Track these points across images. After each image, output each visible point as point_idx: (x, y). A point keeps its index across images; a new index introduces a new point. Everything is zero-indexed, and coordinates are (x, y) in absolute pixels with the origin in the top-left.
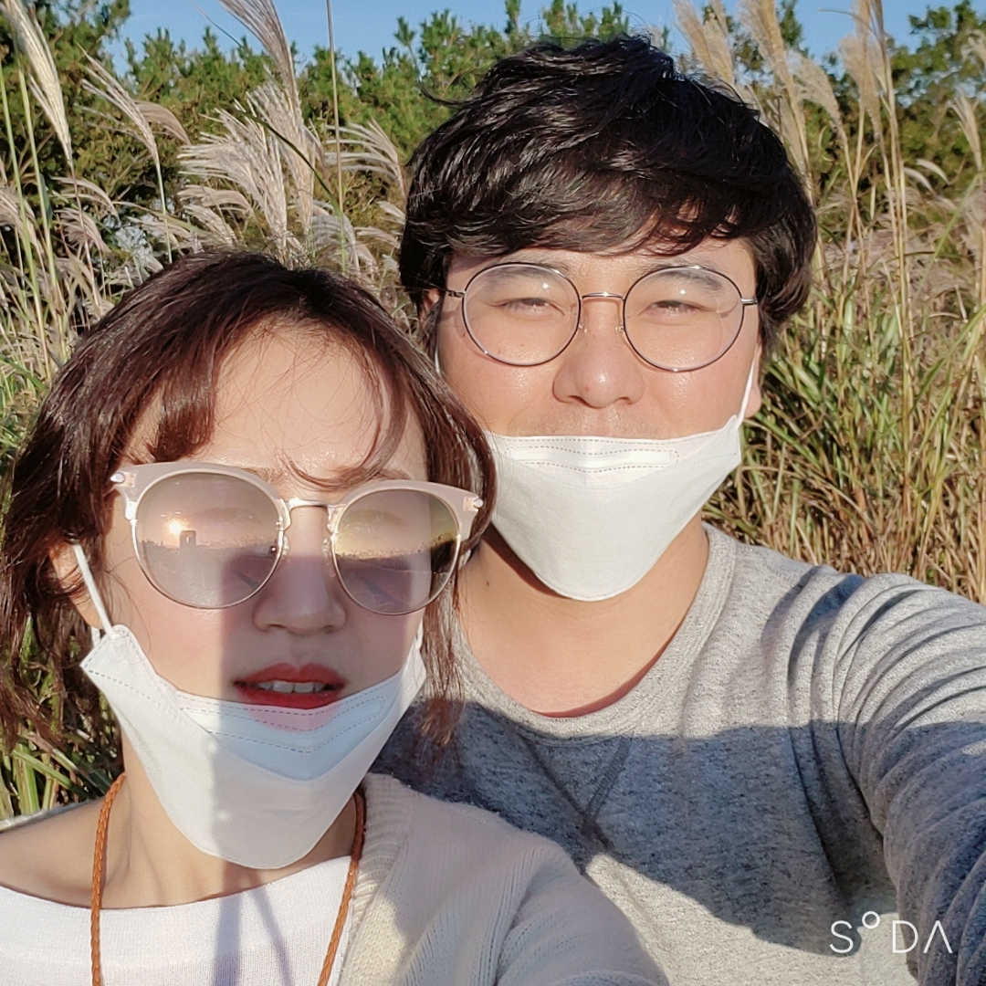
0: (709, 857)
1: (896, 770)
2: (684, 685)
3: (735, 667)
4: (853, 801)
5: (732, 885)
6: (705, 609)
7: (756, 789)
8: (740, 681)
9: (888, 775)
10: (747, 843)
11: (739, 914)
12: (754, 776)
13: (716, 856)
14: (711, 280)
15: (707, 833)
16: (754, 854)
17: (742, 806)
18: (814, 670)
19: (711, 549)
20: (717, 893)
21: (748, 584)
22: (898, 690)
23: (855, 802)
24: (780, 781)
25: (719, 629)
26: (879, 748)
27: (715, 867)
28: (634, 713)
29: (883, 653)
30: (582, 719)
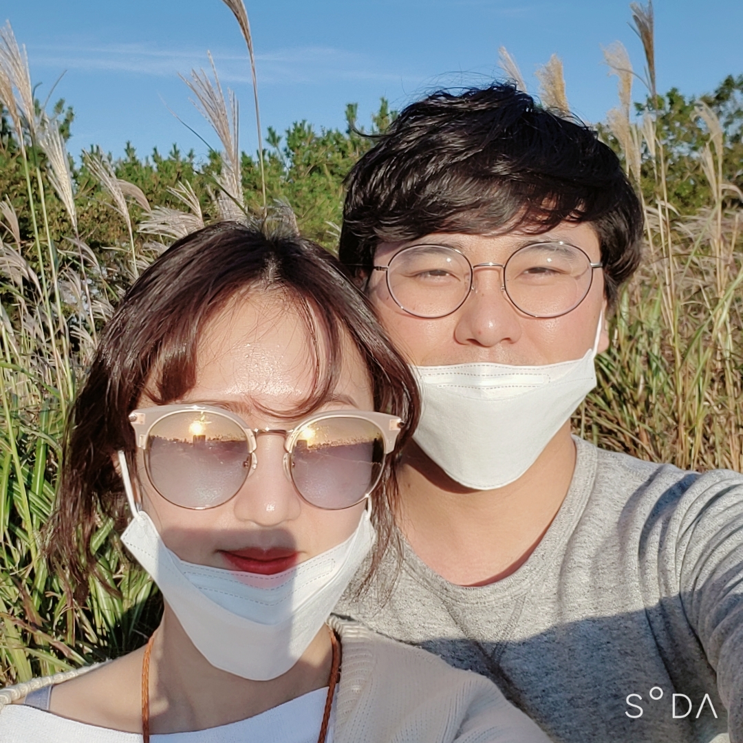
0: (586, 691)
1: (725, 622)
2: (560, 560)
3: (600, 544)
4: (692, 646)
5: (605, 711)
6: (574, 502)
7: (618, 638)
8: (603, 555)
9: (719, 626)
10: (614, 679)
11: (612, 733)
12: (616, 627)
13: (591, 690)
14: (568, 251)
15: (583, 673)
16: (620, 686)
17: (609, 650)
18: (660, 546)
19: (578, 456)
20: (594, 717)
21: (607, 480)
22: (726, 560)
23: (693, 647)
24: (635, 632)
25: (586, 516)
26: (712, 606)
27: (592, 698)
28: (526, 583)
29: (714, 533)
30: (485, 588)
